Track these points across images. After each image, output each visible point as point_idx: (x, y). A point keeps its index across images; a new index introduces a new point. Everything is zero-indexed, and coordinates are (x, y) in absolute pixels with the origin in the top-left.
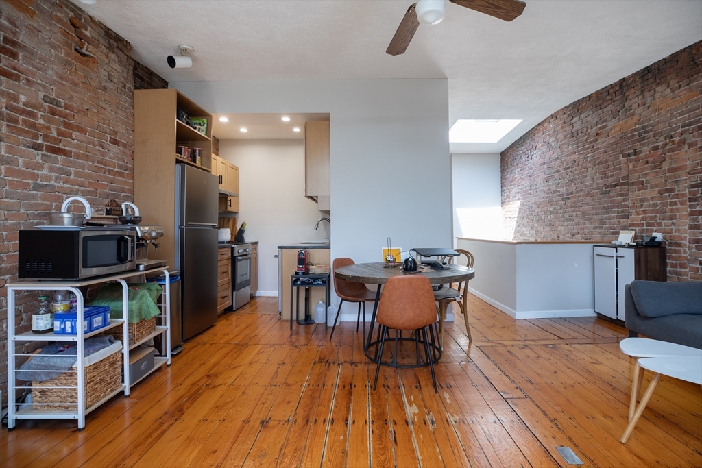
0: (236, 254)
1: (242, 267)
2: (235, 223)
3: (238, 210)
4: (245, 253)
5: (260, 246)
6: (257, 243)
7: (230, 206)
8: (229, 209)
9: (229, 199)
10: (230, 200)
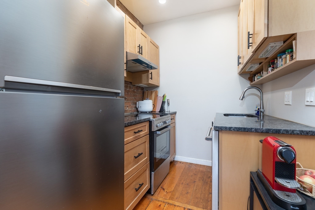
0: (154, 129)
1: (161, 141)
2: (157, 96)
3: (159, 83)
4: (165, 125)
5: (177, 117)
6: (175, 113)
7: (151, 78)
8: (150, 82)
9: (150, 71)
10: (151, 73)
